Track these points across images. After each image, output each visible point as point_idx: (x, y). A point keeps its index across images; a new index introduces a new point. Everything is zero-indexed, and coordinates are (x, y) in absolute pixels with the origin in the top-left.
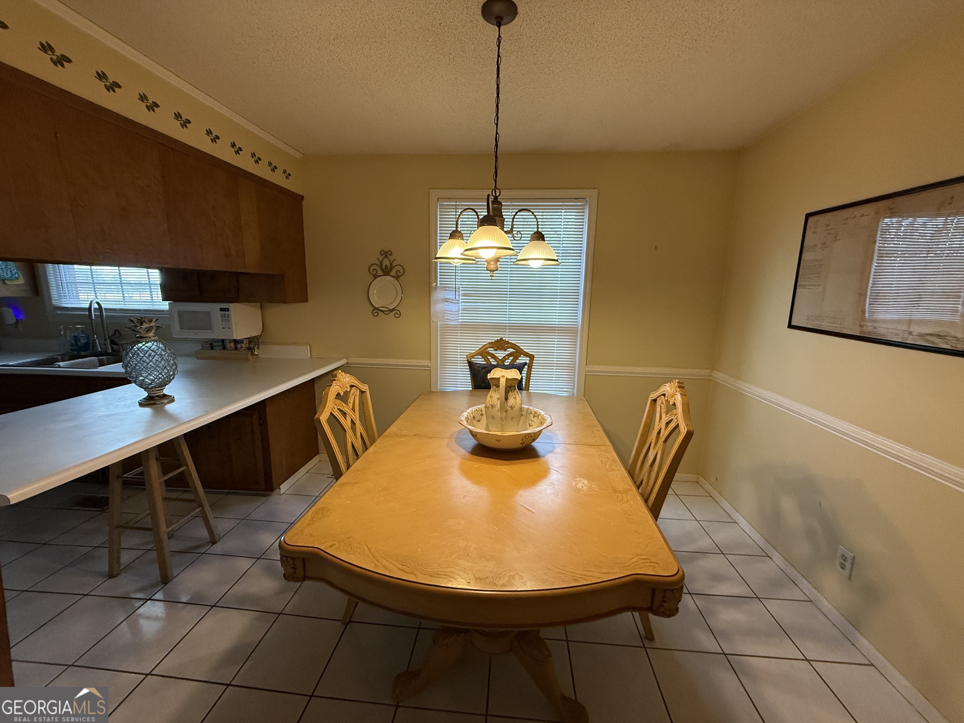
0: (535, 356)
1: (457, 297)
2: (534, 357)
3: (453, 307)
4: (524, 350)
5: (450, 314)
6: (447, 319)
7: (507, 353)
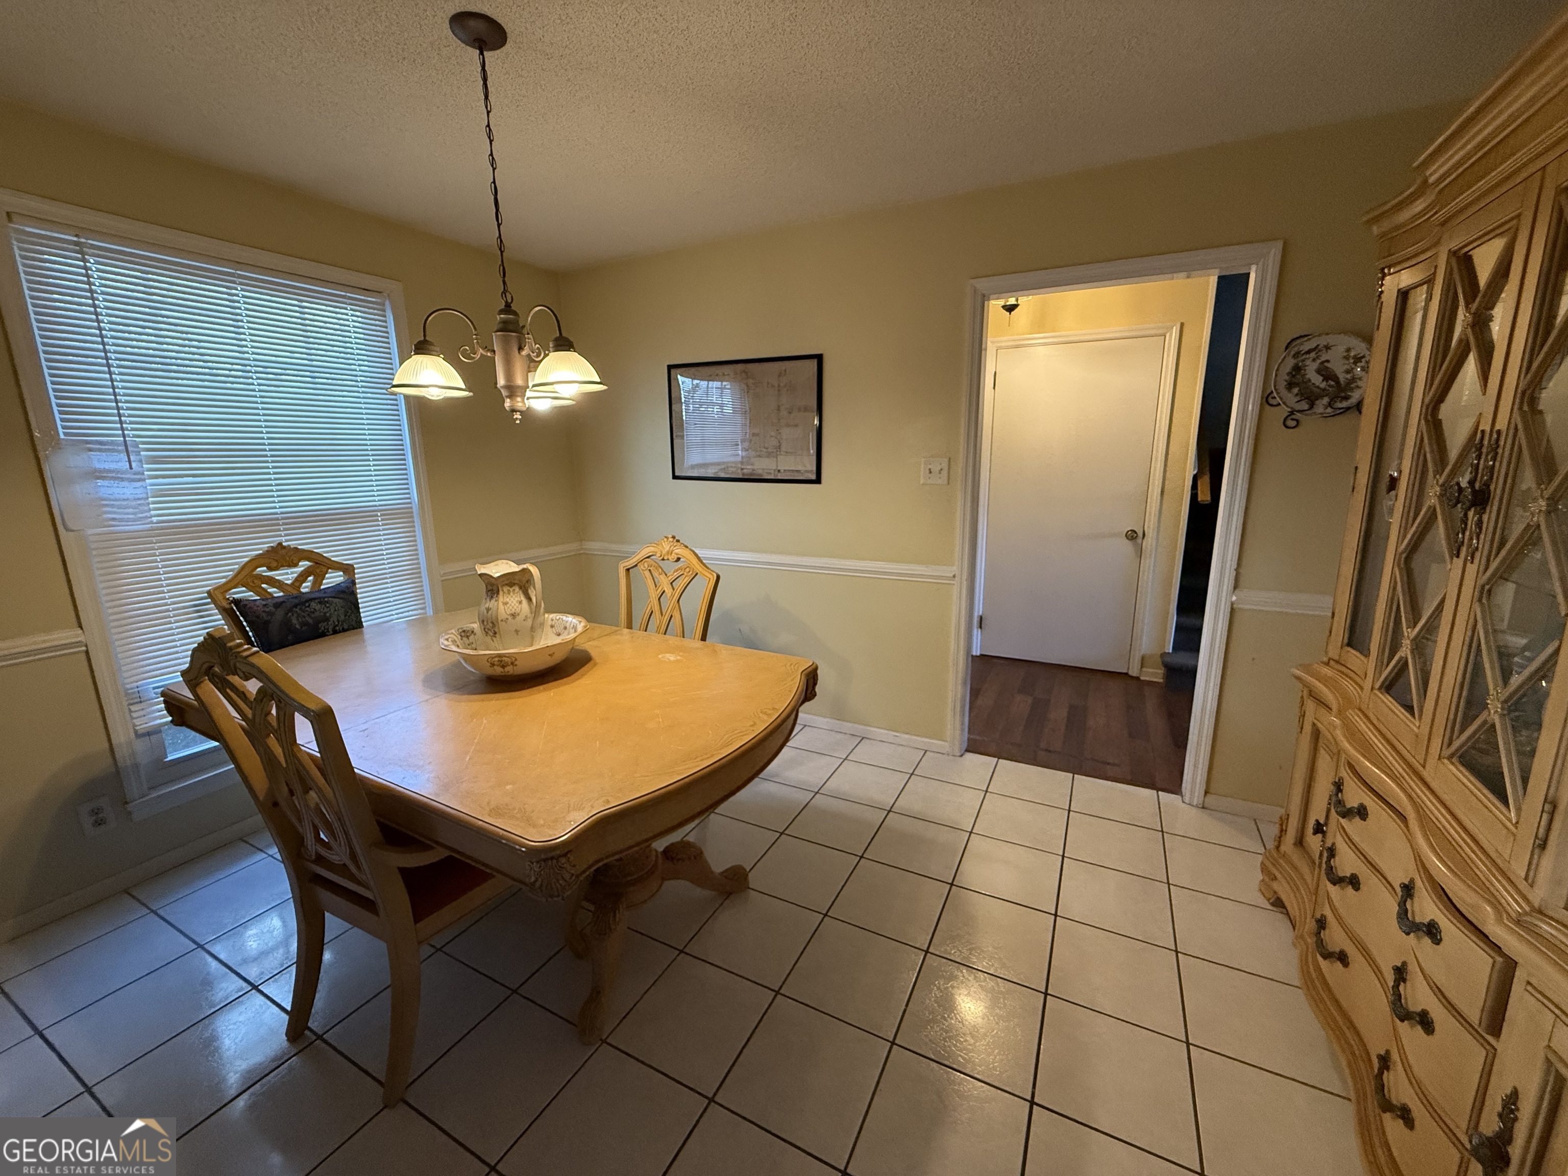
0: (355, 566)
1: (134, 465)
2: (354, 569)
3: (126, 490)
4: (333, 559)
5: (119, 507)
6: (114, 519)
7: (299, 570)
